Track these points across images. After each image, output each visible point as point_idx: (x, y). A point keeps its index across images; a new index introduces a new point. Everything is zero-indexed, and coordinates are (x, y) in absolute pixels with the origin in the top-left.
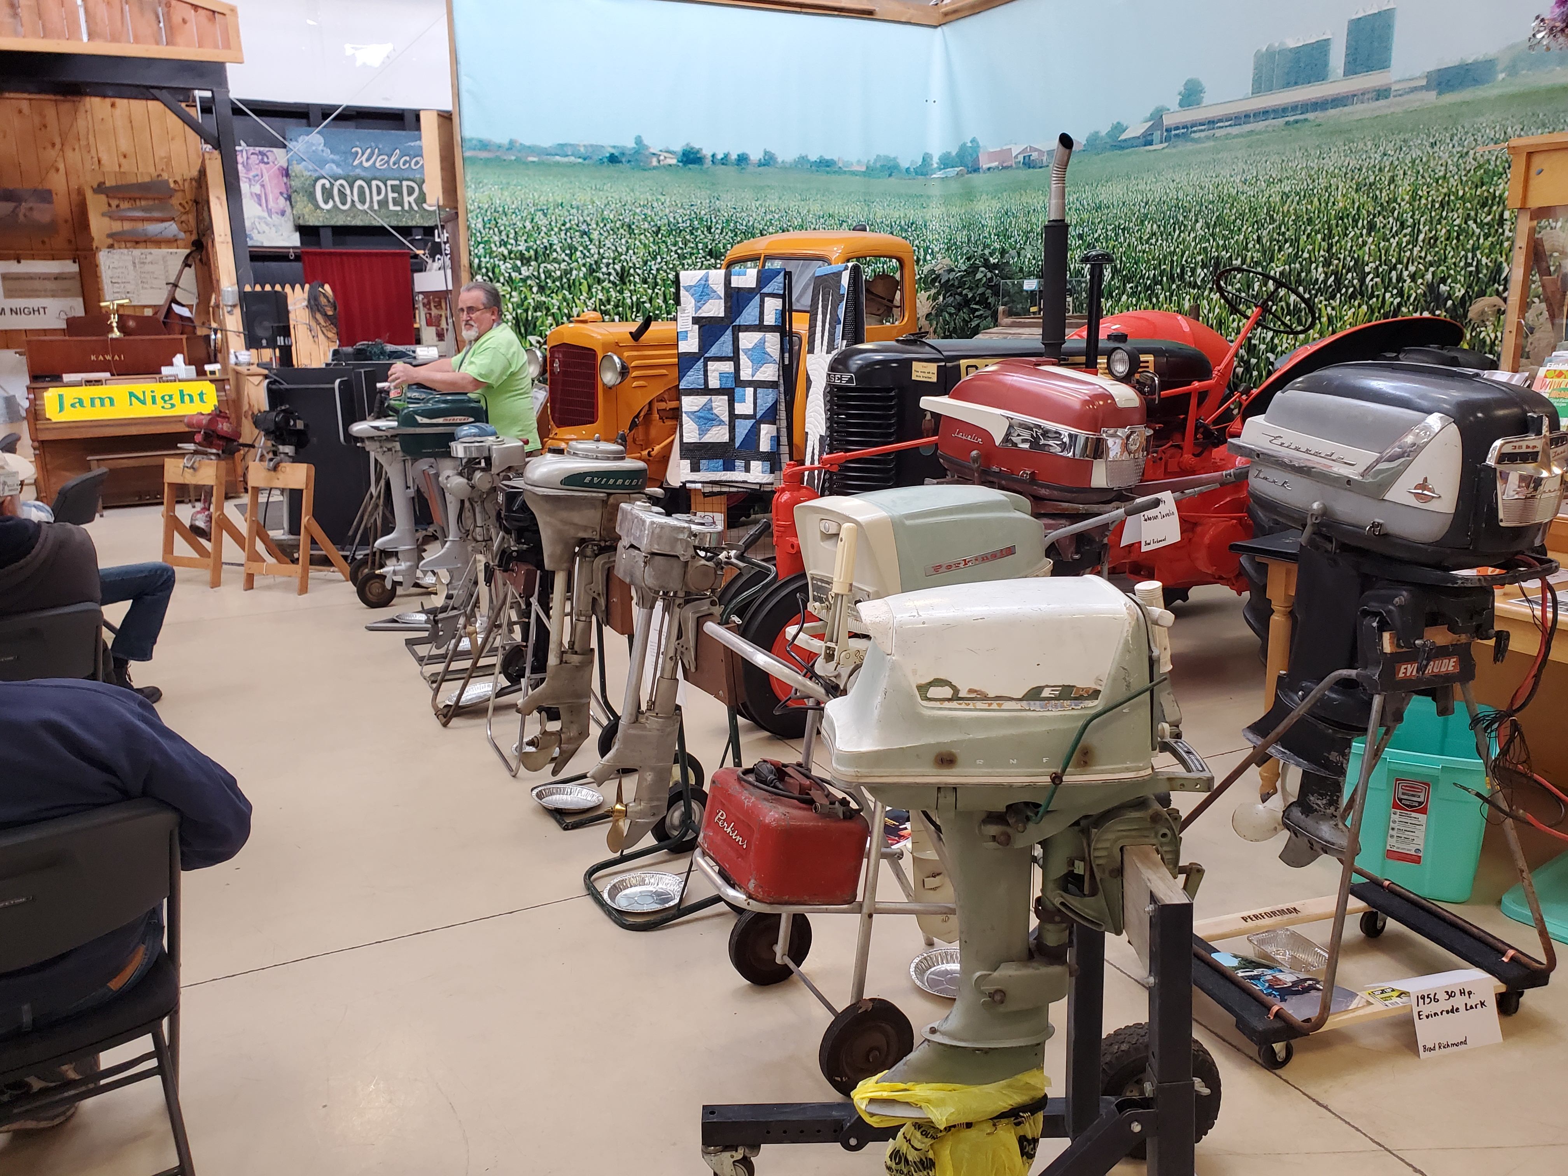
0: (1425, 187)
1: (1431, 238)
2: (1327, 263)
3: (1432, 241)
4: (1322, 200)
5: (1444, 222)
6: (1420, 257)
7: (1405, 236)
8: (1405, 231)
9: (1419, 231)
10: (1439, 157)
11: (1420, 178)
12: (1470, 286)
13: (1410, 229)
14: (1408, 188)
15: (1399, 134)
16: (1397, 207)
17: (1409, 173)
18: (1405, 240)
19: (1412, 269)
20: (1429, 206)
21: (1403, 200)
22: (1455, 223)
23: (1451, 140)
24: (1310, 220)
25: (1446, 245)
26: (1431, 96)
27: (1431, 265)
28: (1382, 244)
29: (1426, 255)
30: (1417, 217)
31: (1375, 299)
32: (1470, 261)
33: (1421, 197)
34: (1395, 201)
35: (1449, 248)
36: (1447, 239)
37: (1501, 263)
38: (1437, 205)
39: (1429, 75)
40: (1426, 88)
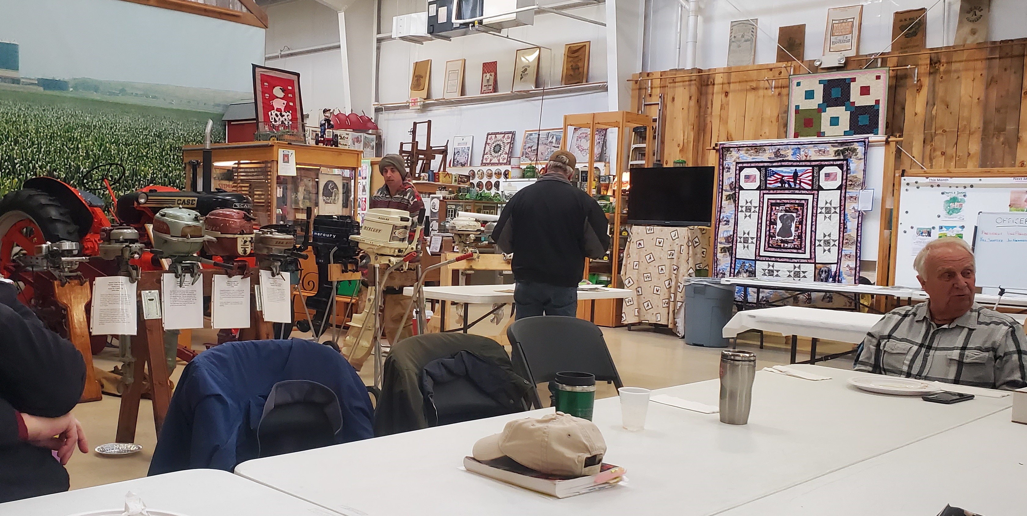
0: (42, 128)
1: (47, 151)
3: (48, 152)
5: (53, 145)
6: (43, 159)
7: (35, 148)
8: (34, 146)
9: (41, 148)
10: (48, 117)
11: (39, 123)
12: (67, 174)
13: (36, 146)
14: (34, 127)
15: (27, 101)
16: (29, 134)
17: (34, 120)
18: (35, 150)
19: (40, 163)
20: (45, 137)
21: (32, 132)
22: (58, 146)
23: (52, 110)
25: (54, 155)
26: (41, 89)
27: (49, 162)
28: (23, 151)
29: (46, 158)
30: (39, 140)
31: (22, 176)
32: (66, 163)
33: (40, 132)
34: (28, 131)
35: (56, 157)
36: (55, 152)
37: (79, 165)
38: (49, 137)
39: (38, 80)
40: (38, 85)
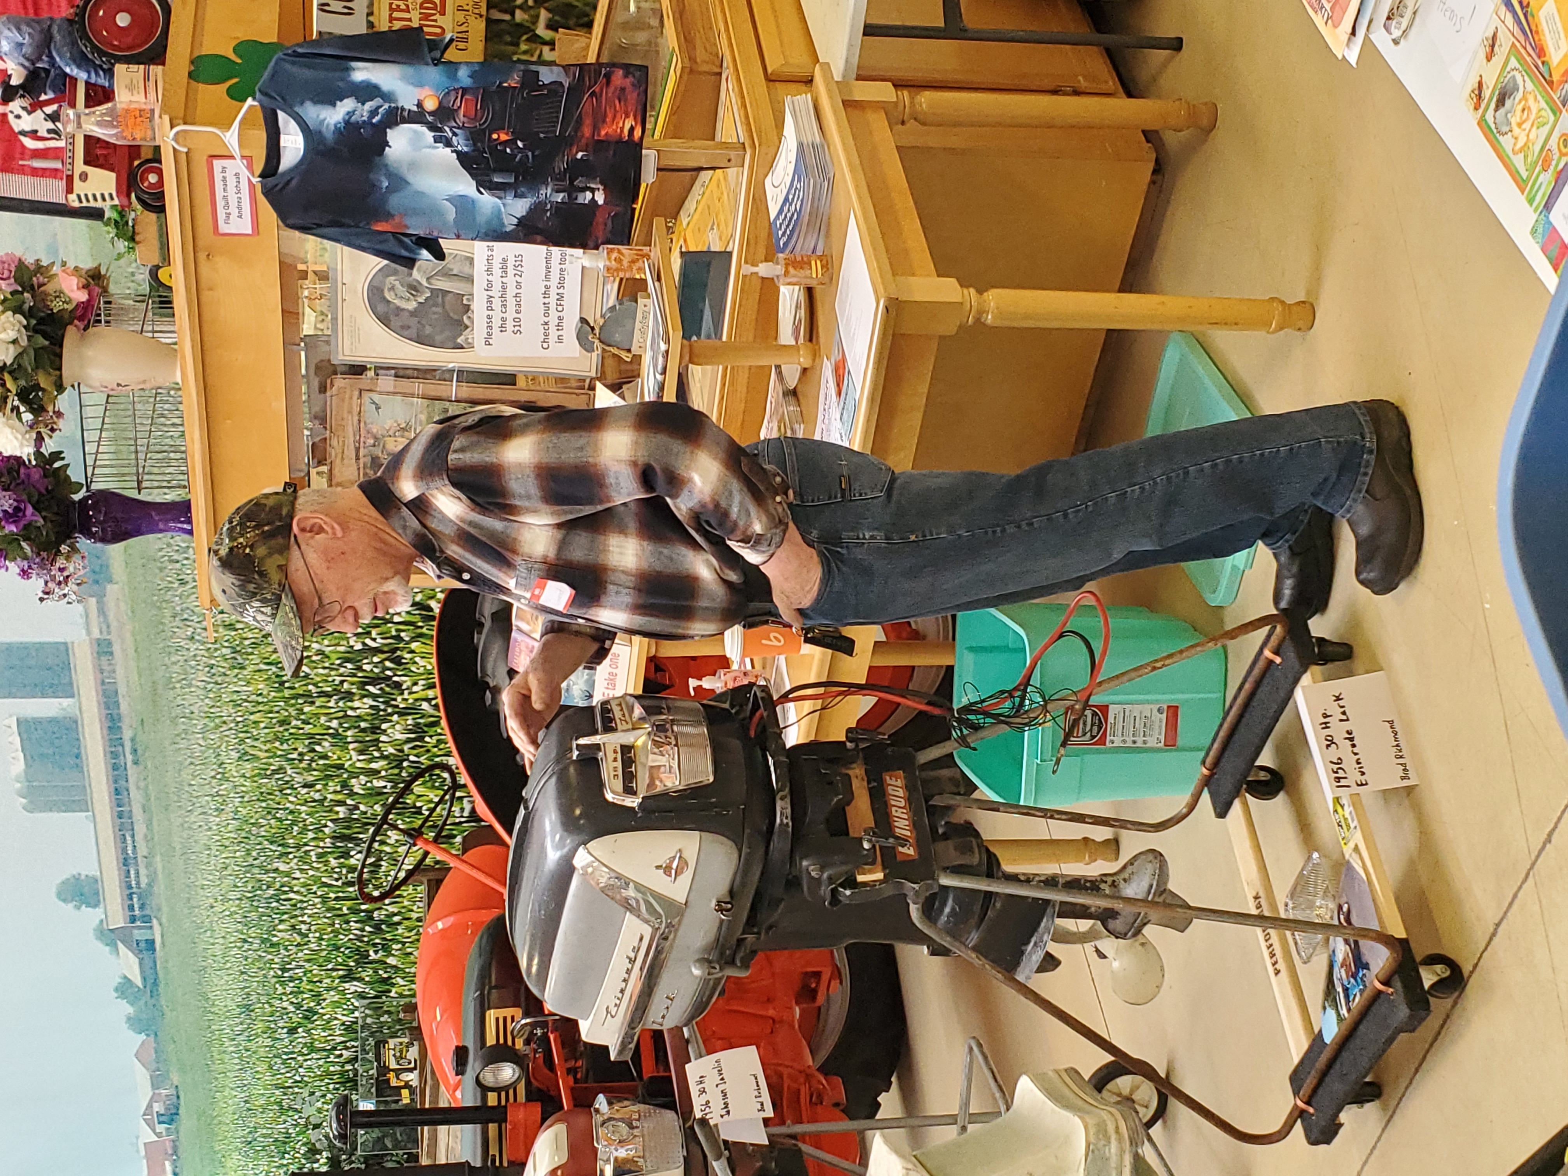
2: (348, 696)
4: (255, 710)
15: (163, 624)
24: (282, 723)
26: (114, 590)
40: (101, 597)
